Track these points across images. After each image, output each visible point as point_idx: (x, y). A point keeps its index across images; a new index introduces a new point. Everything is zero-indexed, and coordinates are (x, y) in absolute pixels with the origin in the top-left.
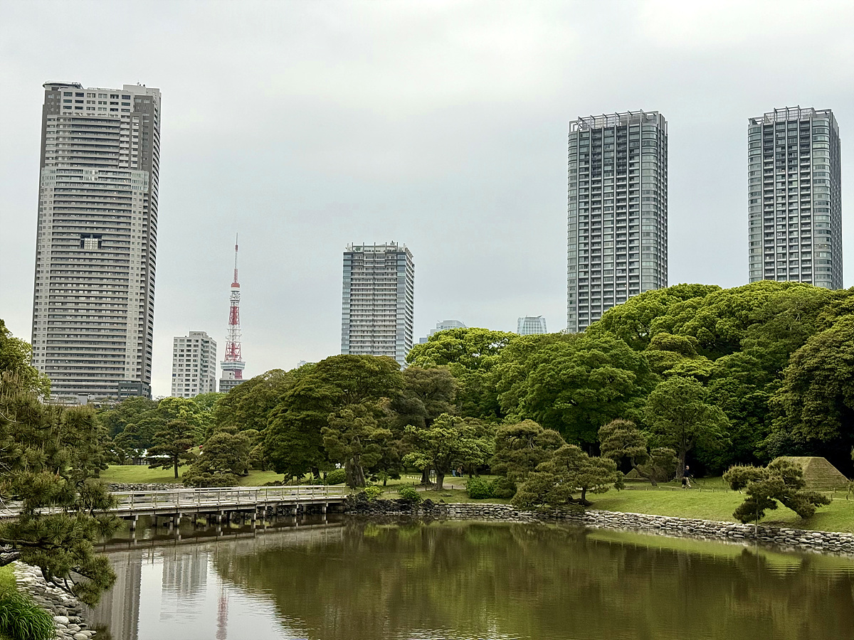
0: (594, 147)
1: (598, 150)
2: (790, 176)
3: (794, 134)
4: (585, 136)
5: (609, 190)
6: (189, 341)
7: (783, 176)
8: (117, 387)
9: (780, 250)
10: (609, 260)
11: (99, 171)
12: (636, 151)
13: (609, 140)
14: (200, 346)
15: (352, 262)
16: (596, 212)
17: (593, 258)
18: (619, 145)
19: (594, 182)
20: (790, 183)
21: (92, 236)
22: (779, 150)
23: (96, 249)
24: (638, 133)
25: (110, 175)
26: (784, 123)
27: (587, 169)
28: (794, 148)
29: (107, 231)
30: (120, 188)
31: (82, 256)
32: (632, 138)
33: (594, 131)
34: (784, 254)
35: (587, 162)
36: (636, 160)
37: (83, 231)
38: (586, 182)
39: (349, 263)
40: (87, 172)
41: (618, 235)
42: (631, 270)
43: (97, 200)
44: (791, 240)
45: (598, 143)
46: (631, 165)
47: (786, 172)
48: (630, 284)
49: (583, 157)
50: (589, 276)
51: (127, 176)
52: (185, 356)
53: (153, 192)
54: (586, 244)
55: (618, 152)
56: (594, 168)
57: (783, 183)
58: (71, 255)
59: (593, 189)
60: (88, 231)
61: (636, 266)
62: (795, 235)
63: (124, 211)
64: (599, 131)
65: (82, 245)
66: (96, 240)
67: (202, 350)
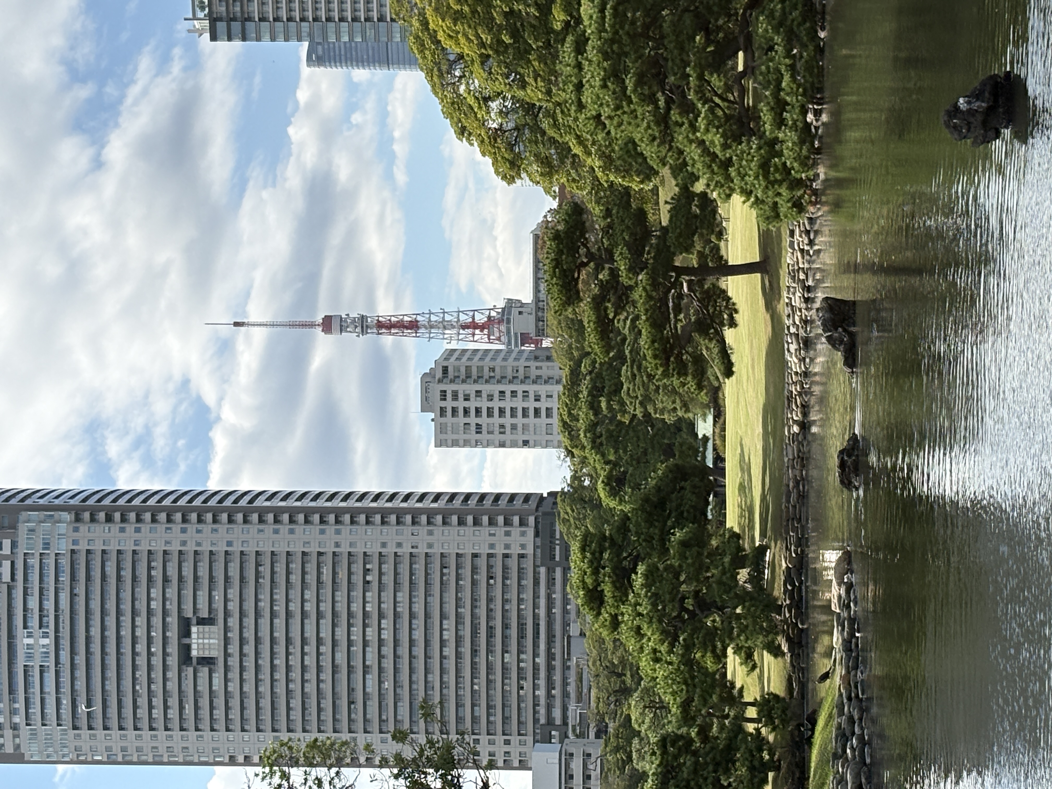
6: (443, 411)
8: (551, 571)
11: (25, 627)
14: (454, 387)
15: (234, 19)
21: (186, 641)
23: (217, 630)
25: (33, 603)
29: (172, 607)
30: (65, 578)
31: (234, 662)
37: (173, 661)
39: (236, 26)
40: (29, 657)
43: (96, 632)
51: (34, 562)
52: (479, 421)
53: (72, 502)
58: (234, 687)
60: (173, 649)
63: (119, 569)
65: (208, 661)
66: (194, 629)
67: (464, 381)
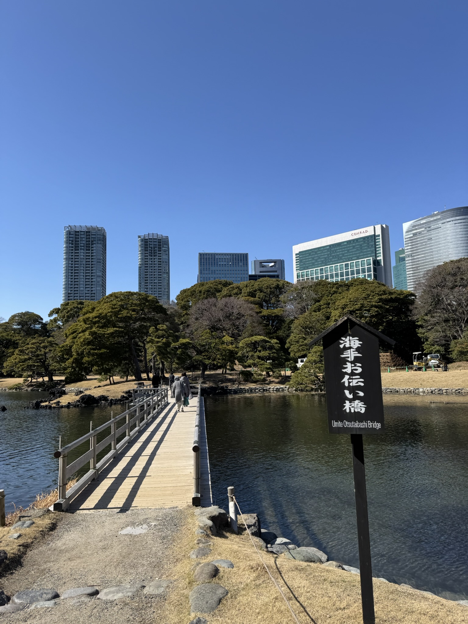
0: (76, 238)
1: (78, 240)
2: (154, 259)
3: (155, 243)
4: (71, 233)
5: (82, 257)
7: (152, 259)
9: (150, 287)
10: (82, 286)
12: (94, 242)
13: (82, 236)
16: (76, 266)
17: (75, 285)
18: (86, 238)
19: (75, 253)
20: (154, 261)
22: (150, 249)
24: (95, 235)
26: (152, 239)
27: (73, 247)
28: (156, 249)
32: (93, 236)
33: (76, 232)
34: (152, 288)
35: (73, 244)
36: (94, 246)
38: (72, 253)
41: (86, 276)
42: (92, 291)
44: (154, 283)
45: (77, 237)
46: (92, 247)
47: (153, 257)
48: (91, 297)
49: (70, 242)
50: (73, 292)
54: (71, 279)
55: (87, 241)
56: (76, 247)
57: (152, 261)
59: (75, 256)
61: (94, 289)
62: (156, 281)
64: (78, 232)
